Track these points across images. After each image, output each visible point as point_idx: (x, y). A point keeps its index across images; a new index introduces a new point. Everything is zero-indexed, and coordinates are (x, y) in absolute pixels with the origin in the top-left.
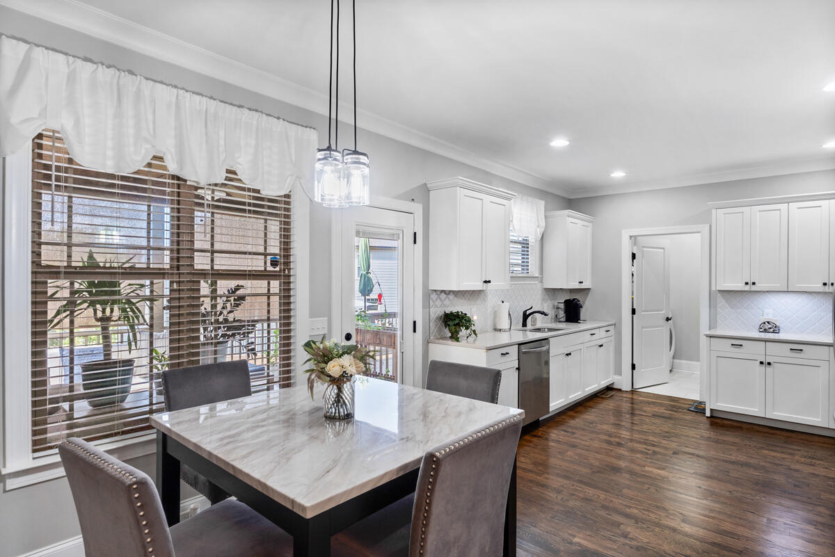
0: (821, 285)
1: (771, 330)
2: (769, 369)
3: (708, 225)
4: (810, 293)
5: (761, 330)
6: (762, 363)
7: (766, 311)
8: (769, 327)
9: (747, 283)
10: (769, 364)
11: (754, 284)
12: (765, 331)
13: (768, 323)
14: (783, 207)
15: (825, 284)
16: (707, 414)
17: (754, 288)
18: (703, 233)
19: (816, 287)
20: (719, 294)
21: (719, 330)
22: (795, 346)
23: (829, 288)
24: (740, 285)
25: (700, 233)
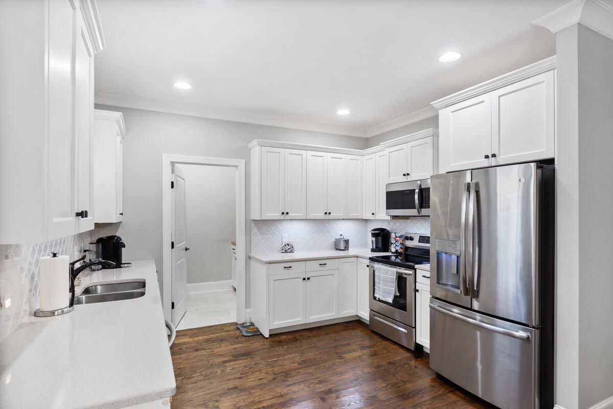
0: (323, 214)
1: (290, 250)
2: (307, 282)
3: (244, 160)
4: (315, 220)
5: (283, 251)
6: (304, 279)
7: (284, 235)
8: (288, 248)
9: (283, 213)
10: (309, 279)
11: (287, 213)
12: (286, 252)
13: (288, 245)
14: (304, 153)
15: (326, 213)
16: (267, 335)
17: (287, 217)
18: (235, 168)
19: (321, 215)
20: (252, 224)
21: (253, 254)
22: (322, 262)
23: (327, 217)
24: (277, 215)
25: (236, 166)
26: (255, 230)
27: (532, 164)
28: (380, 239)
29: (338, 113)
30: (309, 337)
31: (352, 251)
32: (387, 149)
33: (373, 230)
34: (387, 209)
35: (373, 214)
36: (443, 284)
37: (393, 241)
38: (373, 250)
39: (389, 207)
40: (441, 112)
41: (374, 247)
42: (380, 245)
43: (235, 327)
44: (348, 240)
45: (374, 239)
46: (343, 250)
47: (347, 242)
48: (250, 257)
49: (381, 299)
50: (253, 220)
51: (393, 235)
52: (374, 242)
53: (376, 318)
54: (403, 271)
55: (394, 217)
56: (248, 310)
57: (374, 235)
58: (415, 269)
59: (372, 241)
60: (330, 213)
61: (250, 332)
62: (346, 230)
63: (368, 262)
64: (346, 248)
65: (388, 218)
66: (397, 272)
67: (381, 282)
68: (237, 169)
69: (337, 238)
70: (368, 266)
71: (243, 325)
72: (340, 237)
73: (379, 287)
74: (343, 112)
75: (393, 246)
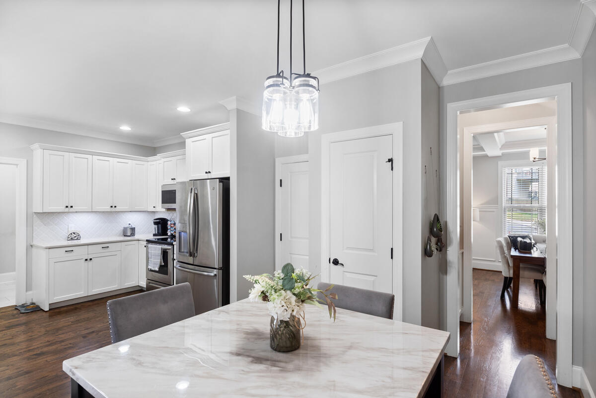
0: (109, 207)
1: (76, 238)
2: (90, 263)
3: (26, 160)
4: (103, 212)
5: (69, 239)
6: (86, 260)
7: (70, 225)
8: (74, 236)
9: (67, 207)
10: (91, 259)
11: (72, 207)
12: (72, 239)
13: (74, 233)
14: (90, 157)
15: (112, 207)
16: (47, 309)
17: (71, 210)
18: (16, 166)
19: (108, 209)
20: (35, 216)
21: (35, 243)
22: (105, 245)
23: (113, 209)
24: (62, 208)
25: (17, 165)
26: (37, 221)
27: (218, 180)
28: (160, 225)
29: (121, 128)
30: (89, 306)
31: (137, 237)
32: (162, 159)
33: (154, 220)
34: (162, 203)
35: (154, 207)
36: (182, 252)
37: (169, 227)
38: (154, 235)
39: (164, 202)
40: (186, 140)
41: (157, 233)
42: (160, 231)
43: (14, 309)
44: (134, 228)
45: (156, 226)
46: (129, 236)
47: (133, 229)
48: (32, 246)
49: (152, 269)
50: (35, 213)
51: (169, 222)
52: (156, 229)
53: (151, 284)
54: (166, 247)
55: (169, 209)
56: (30, 293)
57: (155, 223)
58: (173, 245)
59: (155, 228)
60: (115, 207)
61: (29, 309)
62: (132, 220)
63: (145, 243)
64: (133, 234)
65: (164, 210)
66: (162, 249)
67: (152, 257)
68: (17, 167)
69: (126, 226)
70: (145, 246)
71: (23, 306)
72: (128, 226)
73: (151, 261)
74: (125, 128)
75: (169, 231)
